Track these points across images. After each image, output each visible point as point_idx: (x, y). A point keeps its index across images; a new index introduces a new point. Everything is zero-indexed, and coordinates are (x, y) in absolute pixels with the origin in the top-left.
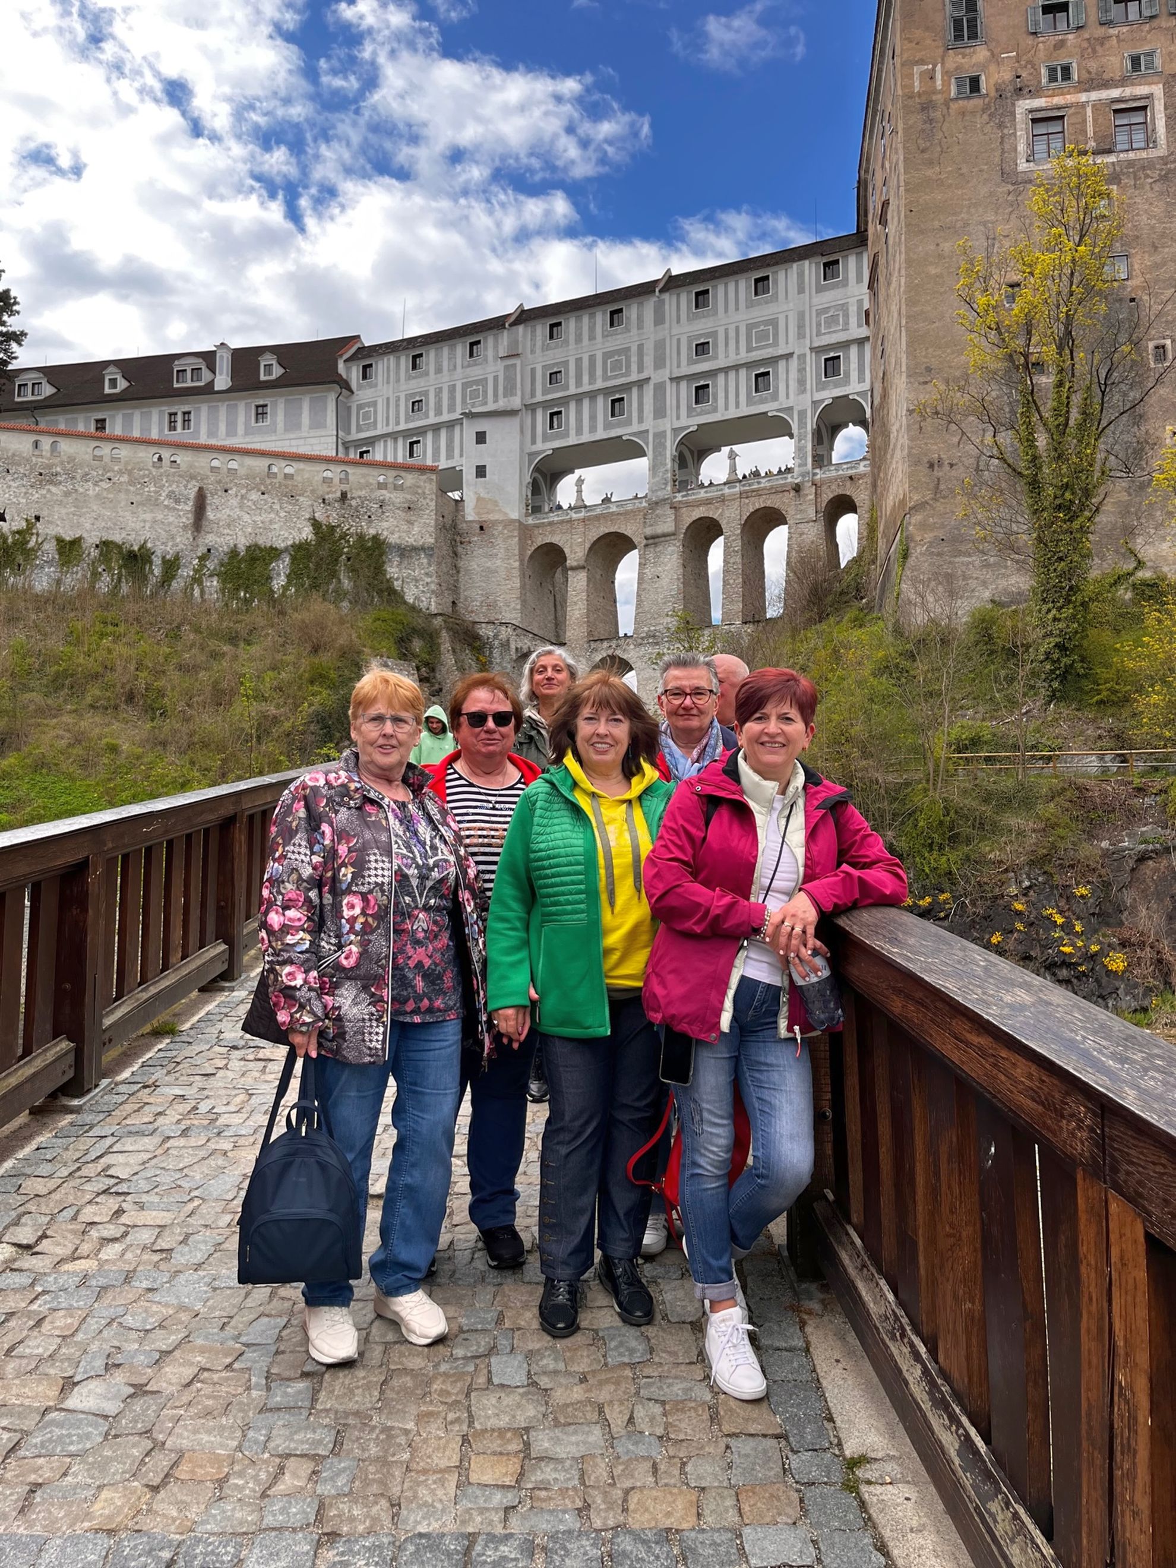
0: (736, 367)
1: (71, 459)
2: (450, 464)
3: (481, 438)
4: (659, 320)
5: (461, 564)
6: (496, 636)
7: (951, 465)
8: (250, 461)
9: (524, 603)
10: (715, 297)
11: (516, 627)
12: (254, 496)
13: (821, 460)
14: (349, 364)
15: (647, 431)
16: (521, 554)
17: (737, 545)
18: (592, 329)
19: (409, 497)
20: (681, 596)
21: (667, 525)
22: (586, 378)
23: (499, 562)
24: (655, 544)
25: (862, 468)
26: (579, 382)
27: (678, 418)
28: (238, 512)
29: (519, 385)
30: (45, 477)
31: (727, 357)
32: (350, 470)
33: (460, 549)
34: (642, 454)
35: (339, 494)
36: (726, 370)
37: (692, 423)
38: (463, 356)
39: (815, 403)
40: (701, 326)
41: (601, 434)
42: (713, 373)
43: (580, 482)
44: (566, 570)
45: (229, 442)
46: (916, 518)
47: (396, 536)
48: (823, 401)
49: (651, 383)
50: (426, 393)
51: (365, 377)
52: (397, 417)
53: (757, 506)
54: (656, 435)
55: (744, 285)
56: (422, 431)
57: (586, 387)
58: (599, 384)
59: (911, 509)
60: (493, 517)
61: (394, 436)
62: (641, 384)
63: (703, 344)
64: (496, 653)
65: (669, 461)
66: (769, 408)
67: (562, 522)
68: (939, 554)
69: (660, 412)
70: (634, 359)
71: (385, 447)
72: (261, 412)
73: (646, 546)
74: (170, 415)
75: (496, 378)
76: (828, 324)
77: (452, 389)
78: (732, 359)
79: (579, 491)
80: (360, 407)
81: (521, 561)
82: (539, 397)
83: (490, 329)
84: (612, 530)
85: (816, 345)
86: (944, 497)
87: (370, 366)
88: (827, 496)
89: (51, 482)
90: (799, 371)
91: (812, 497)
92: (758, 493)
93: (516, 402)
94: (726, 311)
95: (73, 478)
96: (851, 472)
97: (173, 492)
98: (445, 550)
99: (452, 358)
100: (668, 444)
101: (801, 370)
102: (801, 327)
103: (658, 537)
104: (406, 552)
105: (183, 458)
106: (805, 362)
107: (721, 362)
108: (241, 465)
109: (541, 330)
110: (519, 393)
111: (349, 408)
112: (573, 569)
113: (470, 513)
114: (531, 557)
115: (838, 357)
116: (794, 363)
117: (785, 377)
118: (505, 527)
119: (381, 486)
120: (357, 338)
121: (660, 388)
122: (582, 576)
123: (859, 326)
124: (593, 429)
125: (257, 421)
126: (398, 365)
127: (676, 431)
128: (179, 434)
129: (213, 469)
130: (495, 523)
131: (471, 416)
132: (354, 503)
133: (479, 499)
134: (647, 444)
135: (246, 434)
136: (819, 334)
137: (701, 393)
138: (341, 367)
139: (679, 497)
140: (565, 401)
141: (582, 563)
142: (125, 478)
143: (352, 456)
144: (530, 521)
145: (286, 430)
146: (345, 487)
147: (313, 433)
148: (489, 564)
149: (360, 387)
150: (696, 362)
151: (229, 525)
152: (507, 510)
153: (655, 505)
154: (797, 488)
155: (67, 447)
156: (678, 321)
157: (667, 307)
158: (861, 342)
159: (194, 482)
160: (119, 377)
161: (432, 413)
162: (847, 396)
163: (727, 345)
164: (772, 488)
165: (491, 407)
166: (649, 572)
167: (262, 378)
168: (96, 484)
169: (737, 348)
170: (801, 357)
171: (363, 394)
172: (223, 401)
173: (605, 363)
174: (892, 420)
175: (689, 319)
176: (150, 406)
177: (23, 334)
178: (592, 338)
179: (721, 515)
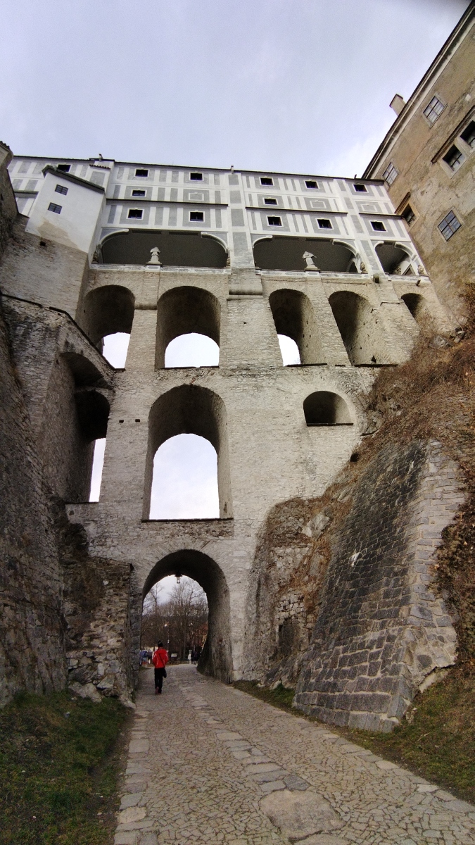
0: (300, 212)
3: (62, 190)
4: (234, 182)
10: (277, 183)
11: (71, 321)
15: (226, 232)
18: (175, 177)
21: (253, 285)
22: (167, 196)
25: (424, 281)
26: (161, 197)
27: (255, 228)
29: (105, 184)
31: (291, 206)
36: (292, 211)
37: (267, 233)
39: (372, 241)
40: (268, 192)
41: (180, 228)
42: (281, 212)
44: (132, 309)
48: (378, 240)
49: (229, 209)
53: (339, 289)
54: (235, 234)
55: (297, 182)
57: (168, 200)
58: (180, 200)
60: (59, 241)
62: (219, 206)
63: (270, 200)
65: (250, 249)
66: (334, 236)
67: (134, 273)
69: (237, 223)
70: (212, 195)
73: (228, 300)
78: (297, 208)
81: (83, 289)
82: (122, 198)
84: (189, 285)
85: (364, 212)
88: (401, 292)
90: (354, 222)
91: (391, 288)
92: (337, 281)
94: (287, 189)
100: (248, 240)
101: (356, 223)
102: (348, 204)
103: (244, 293)
106: (357, 219)
107: (287, 207)
109: (129, 170)
112: (142, 308)
113: (33, 229)
114: (91, 293)
115: (382, 223)
116: (348, 219)
117: (343, 225)
118: (71, 253)
121: (237, 212)
122: (152, 316)
124: (173, 224)
127: (253, 235)
130: (59, 246)
133: (46, 224)
134: (226, 240)
137: (274, 220)
139: (262, 273)
140: (146, 204)
141: (153, 305)
144: (97, 267)
150: (266, 206)
152: (75, 242)
153: (239, 271)
154: (376, 281)
157: (238, 179)
158: (396, 218)
162: (394, 242)
163: (290, 202)
164: (349, 280)
166: (233, 318)
169: (299, 206)
170: (354, 216)
173: (185, 193)
175: (257, 187)
178: (175, 181)
179: (306, 289)
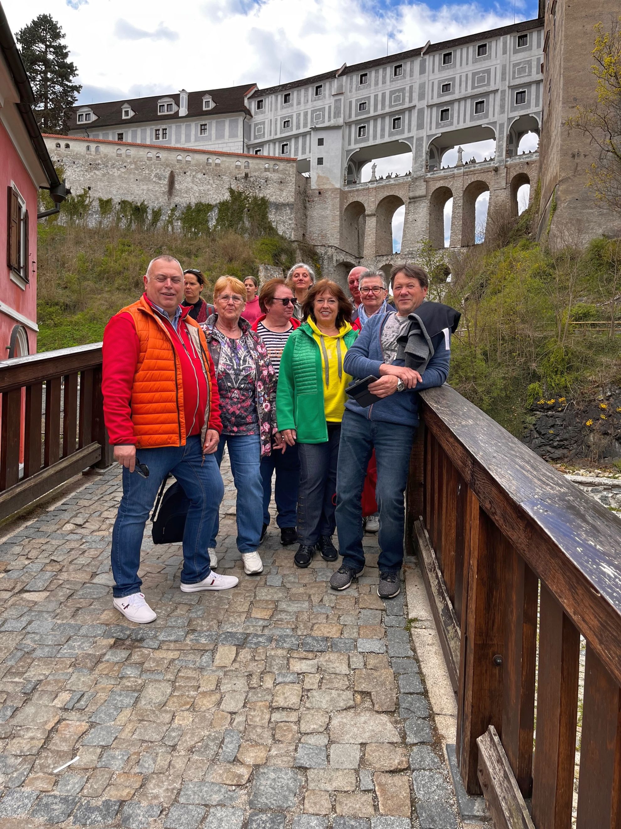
0: (465, 99)
1: (106, 156)
2: (304, 157)
3: (321, 142)
4: (422, 71)
5: (308, 213)
6: (326, 253)
7: (585, 156)
8: (198, 157)
9: (341, 234)
10: (455, 57)
11: (337, 248)
12: (200, 176)
13: (511, 152)
14: (250, 100)
15: (413, 137)
16: (341, 207)
17: (460, 203)
18: (384, 78)
19: (281, 176)
20: (428, 231)
21: (421, 191)
22: (379, 107)
23: (328, 212)
24: (415, 202)
25: (534, 157)
26: (376, 109)
27: (430, 129)
28: (191, 184)
29: (342, 111)
30: (93, 166)
31: (460, 92)
32: (250, 161)
33: (308, 205)
34: (409, 150)
35: (244, 175)
36: (459, 100)
37: (438, 132)
38: (312, 94)
39: (509, 119)
40: (446, 74)
41: (387, 139)
42: (451, 102)
43: (374, 167)
44: (365, 216)
45: (187, 146)
46: (562, 187)
47: (274, 197)
48: (514, 118)
49: (417, 109)
50: (291, 117)
51: (259, 108)
52: (276, 131)
53: (473, 180)
54: (418, 139)
55: (471, 50)
56: (289, 138)
57: (380, 112)
58: (387, 110)
59: (560, 181)
60: (326, 187)
61: (274, 141)
62: (410, 109)
63: (447, 85)
64: (326, 262)
65: (424, 154)
66: (483, 122)
67: (364, 189)
68: (575, 208)
69: (420, 126)
70: (407, 95)
71: (269, 148)
72: (203, 128)
73: (410, 203)
74: (156, 130)
75: (330, 107)
76: (520, 72)
77: (306, 114)
78: (463, 93)
79: (374, 172)
80: (256, 125)
81: (341, 211)
82: (353, 118)
83: (327, 78)
84: (391, 194)
85: (512, 84)
86: (580, 175)
87: (262, 101)
88: (513, 174)
89: (96, 169)
90: (501, 100)
91: (504, 175)
92: (473, 172)
93: (340, 121)
94: (461, 65)
95: (107, 166)
96: (527, 160)
97: (157, 174)
98: (300, 205)
99: (306, 96)
100: (424, 144)
101: (503, 99)
102: (504, 74)
103: (416, 198)
104: (279, 207)
105: (163, 155)
106: (505, 95)
107: (457, 96)
108: (193, 159)
109: (356, 78)
110: (342, 116)
111: (250, 126)
112: (369, 216)
113: (314, 185)
114: (346, 209)
115: (525, 92)
116: (498, 95)
117: (493, 103)
118: (332, 192)
119: (266, 170)
120: (255, 84)
121: (421, 111)
122: (374, 219)
123: (537, 73)
124: (382, 136)
125: (201, 134)
126: (277, 100)
127: (429, 137)
128: (161, 142)
129: (178, 161)
130: (327, 190)
131: (315, 129)
132: (252, 179)
133: (319, 177)
134: (412, 145)
135: (196, 141)
136: (514, 78)
137: (444, 114)
138: (246, 101)
139: (429, 175)
140: (367, 120)
141: (374, 212)
142: (133, 166)
143: (251, 153)
144: (346, 189)
145: (217, 138)
146: (247, 171)
147: (231, 140)
148: (323, 213)
149: (256, 113)
150: (442, 96)
151: (186, 192)
152: (334, 183)
153: (415, 180)
154: (496, 170)
155: (104, 149)
156: (433, 72)
157: (427, 63)
158: (538, 83)
159: (168, 168)
160: (129, 110)
161: (294, 128)
162: (528, 115)
163: (460, 85)
164: (482, 169)
165: (326, 124)
166: (410, 218)
167: (204, 109)
168: (118, 170)
169: (466, 87)
170: (503, 92)
171: (258, 118)
172: (183, 122)
173: (390, 97)
174: (553, 129)
175: (439, 70)
176: (145, 126)
177: (80, 87)
178: (384, 82)
179: (452, 185)
